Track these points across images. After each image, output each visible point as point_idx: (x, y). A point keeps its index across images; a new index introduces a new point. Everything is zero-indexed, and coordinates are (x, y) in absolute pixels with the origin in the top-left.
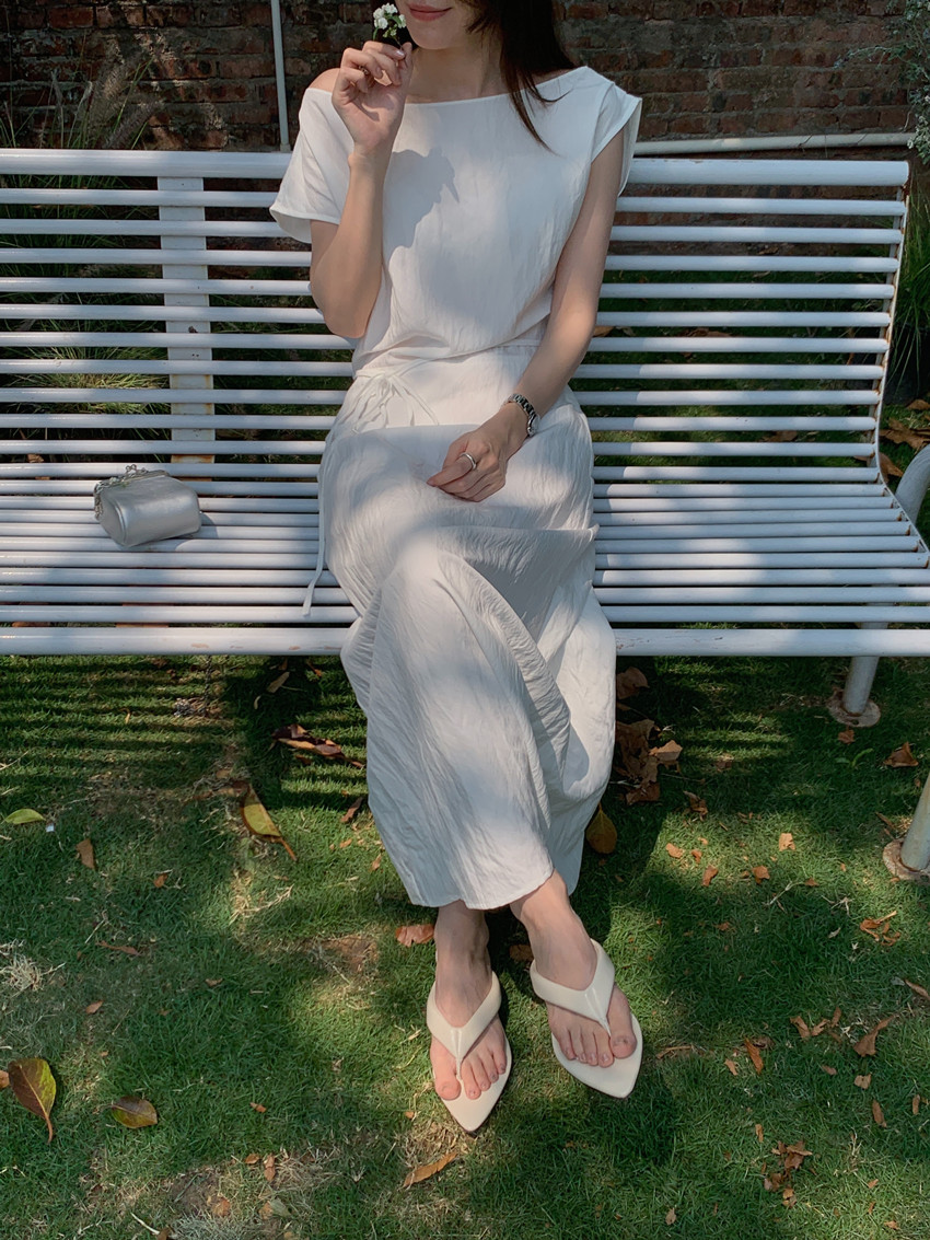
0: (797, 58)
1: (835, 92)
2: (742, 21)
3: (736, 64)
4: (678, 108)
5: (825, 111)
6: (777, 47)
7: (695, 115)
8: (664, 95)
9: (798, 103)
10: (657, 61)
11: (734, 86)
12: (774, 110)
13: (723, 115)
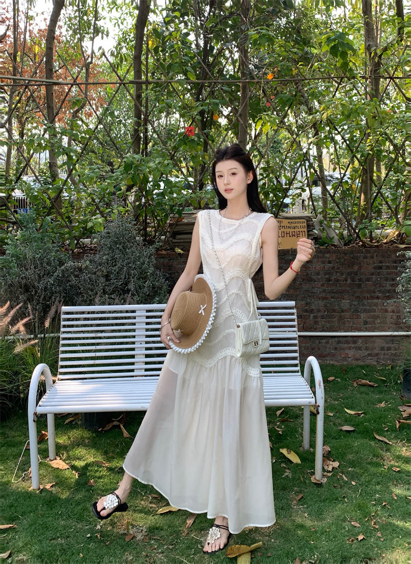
0: (386, 311)
1: (399, 320)
2: (369, 301)
3: (369, 312)
4: (354, 323)
5: (397, 325)
6: (380, 308)
7: (359, 326)
8: (349, 320)
9: (388, 323)
10: (346, 311)
11: (369, 318)
12: (382, 325)
13: (367, 326)
